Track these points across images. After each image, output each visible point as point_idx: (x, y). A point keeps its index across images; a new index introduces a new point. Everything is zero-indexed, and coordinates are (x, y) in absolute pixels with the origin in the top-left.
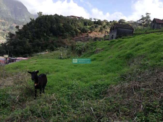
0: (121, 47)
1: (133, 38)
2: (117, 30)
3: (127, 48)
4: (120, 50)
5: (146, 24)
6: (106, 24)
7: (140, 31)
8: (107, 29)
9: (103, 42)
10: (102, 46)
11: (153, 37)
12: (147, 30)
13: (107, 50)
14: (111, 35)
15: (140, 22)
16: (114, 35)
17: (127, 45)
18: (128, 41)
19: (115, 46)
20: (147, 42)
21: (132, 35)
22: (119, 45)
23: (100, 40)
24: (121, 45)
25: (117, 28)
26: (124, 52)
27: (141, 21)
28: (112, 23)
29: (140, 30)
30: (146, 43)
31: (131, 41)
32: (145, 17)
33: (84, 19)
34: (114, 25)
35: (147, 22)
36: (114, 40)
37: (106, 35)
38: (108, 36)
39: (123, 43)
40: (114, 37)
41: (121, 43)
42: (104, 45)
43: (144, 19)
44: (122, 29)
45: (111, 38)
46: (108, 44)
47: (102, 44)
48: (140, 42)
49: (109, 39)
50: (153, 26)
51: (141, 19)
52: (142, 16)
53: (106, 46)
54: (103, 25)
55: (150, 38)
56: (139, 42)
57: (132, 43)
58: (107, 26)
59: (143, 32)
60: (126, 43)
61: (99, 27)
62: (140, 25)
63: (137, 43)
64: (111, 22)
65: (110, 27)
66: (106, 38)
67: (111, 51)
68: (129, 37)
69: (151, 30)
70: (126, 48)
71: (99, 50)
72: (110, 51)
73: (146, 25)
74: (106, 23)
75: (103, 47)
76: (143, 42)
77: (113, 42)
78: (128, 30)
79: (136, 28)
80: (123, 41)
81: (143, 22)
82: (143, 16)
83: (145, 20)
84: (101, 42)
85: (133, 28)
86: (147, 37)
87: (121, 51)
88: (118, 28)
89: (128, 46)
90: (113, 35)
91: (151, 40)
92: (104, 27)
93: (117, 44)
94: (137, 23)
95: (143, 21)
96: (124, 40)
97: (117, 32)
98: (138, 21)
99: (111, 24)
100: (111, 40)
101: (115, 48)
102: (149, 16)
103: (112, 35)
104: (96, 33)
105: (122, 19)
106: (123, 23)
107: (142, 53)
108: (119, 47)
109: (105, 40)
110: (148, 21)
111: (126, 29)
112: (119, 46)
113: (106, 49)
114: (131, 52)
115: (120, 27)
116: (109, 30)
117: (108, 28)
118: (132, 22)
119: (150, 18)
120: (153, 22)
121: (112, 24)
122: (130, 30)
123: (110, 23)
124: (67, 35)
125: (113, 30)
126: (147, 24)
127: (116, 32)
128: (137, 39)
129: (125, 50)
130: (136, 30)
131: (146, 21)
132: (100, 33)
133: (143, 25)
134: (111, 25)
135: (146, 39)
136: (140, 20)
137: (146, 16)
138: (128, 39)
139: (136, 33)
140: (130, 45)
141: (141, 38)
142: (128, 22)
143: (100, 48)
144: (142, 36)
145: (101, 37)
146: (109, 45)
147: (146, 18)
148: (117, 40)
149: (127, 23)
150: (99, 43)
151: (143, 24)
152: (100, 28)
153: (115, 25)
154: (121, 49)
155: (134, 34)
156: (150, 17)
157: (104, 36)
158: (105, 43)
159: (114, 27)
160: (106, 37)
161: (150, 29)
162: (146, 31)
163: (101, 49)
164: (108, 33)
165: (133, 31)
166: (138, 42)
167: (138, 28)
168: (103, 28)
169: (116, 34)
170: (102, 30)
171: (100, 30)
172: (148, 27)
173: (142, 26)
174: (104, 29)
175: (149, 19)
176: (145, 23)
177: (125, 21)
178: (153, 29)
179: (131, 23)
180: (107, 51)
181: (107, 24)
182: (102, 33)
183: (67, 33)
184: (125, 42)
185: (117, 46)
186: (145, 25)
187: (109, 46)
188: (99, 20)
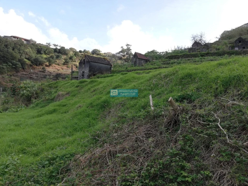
0: (94, 91)
1: (110, 78)
2: (90, 65)
3: (102, 92)
4: (93, 96)
5: (127, 58)
6: (74, 55)
7: (119, 68)
8: (75, 62)
9: (69, 81)
10: (67, 88)
11: (134, 77)
12: (128, 66)
13: (74, 96)
14: (82, 72)
15: (119, 55)
16: (85, 72)
17: (102, 88)
18: (104, 82)
19: (86, 88)
20: (127, 85)
21: (111, 73)
22: (92, 88)
23: (63, 78)
24: (95, 88)
25: (89, 62)
26: (98, 99)
27: (120, 53)
28: (83, 53)
29: (120, 66)
30: (125, 86)
31: (107, 82)
32: (125, 50)
33: (38, 44)
34: (84, 57)
35: (128, 56)
36: (85, 79)
37: (73, 70)
38: (77, 72)
39: (99, 84)
40: (86, 75)
41: (94, 84)
42: (70, 87)
43: (124, 52)
44: (96, 64)
45: (82, 76)
46: (76, 85)
47: (67, 85)
48: (119, 85)
49: (78, 77)
50: (135, 62)
51: (121, 52)
52: (122, 47)
53: (73, 89)
54: (69, 55)
55: (130, 79)
56: (117, 84)
57: (108, 85)
58: (76, 58)
59: (124, 69)
60: (101, 85)
61: (63, 57)
62: (120, 59)
63: (114, 85)
64: (80, 51)
65: (79, 59)
66: (74, 75)
67: (80, 97)
68: (106, 75)
69: (133, 66)
70: (101, 92)
71: (63, 95)
72: (79, 96)
73: (127, 60)
74: (74, 52)
75: (69, 90)
76: (122, 84)
77: (83, 83)
78: (104, 65)
79: (115, 63)
80: (97, 81)
81: (124, 56)
82: (123, 47)
83: (125, 53)
84: (66, 82)
85: (110, 64)
86: (127, 78)
87: (95, 97)
88: (91, 63)
89: (104, 90)
90: (83, 72)
91: (131, 81)
92: (71, 58)
93: (89, 86)
94: (117, 56)
95: (123, 54)
96: (99, 80)
97: (89, 68)
98: (117, 53)
99: (81, 55)
100: (81, 80)
101: (87, 91)
102: (130, 48)
103: (83, 71)
104: (59, 66)
105: (97, 50)
106: (98, 54)
107: (120, 100)
108: (91, 91)
109: (72, 80)
110: (129, 55)
111: (101, 64)
112: (92, 89)
113: (73, 94)
114: (107, 98)
115: (93, 61)
116: (78, 64)
117: (76, 61)
118: (110, 54)
119: (131, 51)
120: (135, 57)
121: (82, 55)
122: (107, 66)
123: (80, 54)
124: (3, 68)
125: (84, 64)
126: (128, 58)
127: (88, 68)
128: (115, 80)
129: (100, 96)
130: (115, 66)
131: (127, 54)
132: (65, 67)
133: (124, 59)
134: (81, 57)
135: (125, 80)
136: (120, 52)
137: (126, 48)
138: (104, 79)
139: (115, 69)
140: (106, 88)
141: (119, 79)
142: (105, 53)
143: (64, 92)
144: (121, 76)
145: (67, 73)
146: (77, 87)
147: (127, 50)
148: (89, 80)
149: (104, 55)
150: (63, 83)
151: (123, 58)
152: (65, 59)
153: (86, 58)
154: (94, 93)
155: (112, 71)
156: (131, 50)
157: (71, 72)
158: (71, 84)
159: (84, 60)
160: (74, 74)
161: (131, 66)
162: (127, 68)
163: (66, 93)
164: (77, 67)
165: (111, 68)
166: (116, 84)
167: (117, 64)
168: (69, 59)
169: (88, 70)
170: (68, 62)
171: (64, 62)
172: (129, 62)
173: (122, 60)
174: (72, 61)
175: (129, 52)
176: (125, 57)
177: (101, 52)
178: (135, 66)
179: (108, 56)
180: (75, 97)
181: (75, 55)
182: (67, 67)
183: (4, 65)
184: (101, 83)
185: (89, 89)
186: (125, 59)
187: (78, 88)
188: (63, 48)
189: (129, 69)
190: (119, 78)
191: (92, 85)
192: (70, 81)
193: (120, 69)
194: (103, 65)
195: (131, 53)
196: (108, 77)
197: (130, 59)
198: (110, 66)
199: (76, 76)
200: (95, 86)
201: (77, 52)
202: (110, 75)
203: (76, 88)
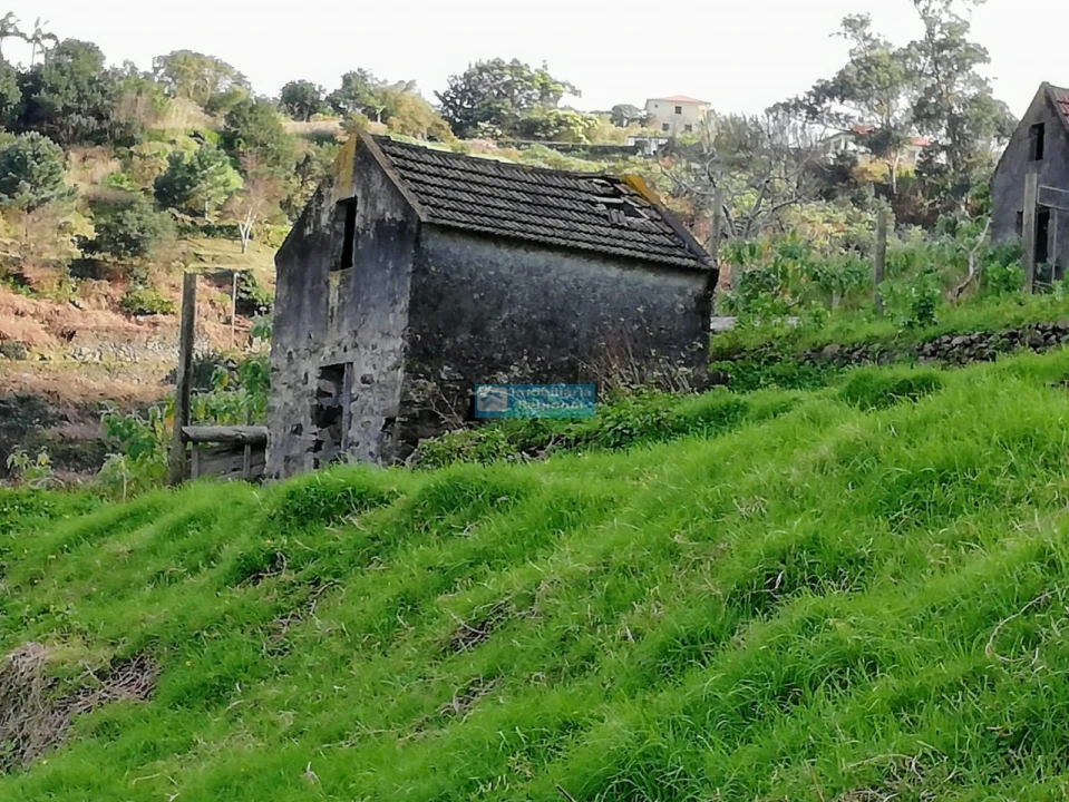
0: (479, 629)
1: (695, 451)
2: (421, 270)
3: (586, 641)
4: (468, 695)
5: (926, 166)
6: (212, 140)
7: (817, 304)
8: (232, 232)
9: (143, 500)
10: (120, 593)
11: (1028, 441)
12: (946, 283)
13: (214, 693)
14: (311, 367)
15: (817, 130)
16: (363, 368)
17: (582, 585)
18: (605, 507)
19: (372, 591)
20: (929, 543)
21: (701, 386)
22: (448, 585)
23: (68, 457)
24: (491, 584)
25: (404, 234)
26: (538, 745)
27: (835, 106)
28: (328, 123)
29: (825, 284)
30: (912, 563)
31: (654, 511)
32: (903, 56)
34: (346, 173)
35: (941, 136)
36: (360, 469)
37: (201, 348)
38: (258, 377)
39: (536, 542)
40: (368, 412)
41: (476, 536)
42: (157, 578)
43: (888, 90)
44: (505, 257)
45: (311, 432)
46: (231, 553)
47: (119, 545)
48: (814, 543)
49: (259, 444)
50: (1043, 217)
51: (842, 88)
52: (854, 25)
53: (198, 597)
54: (149, 148)
55: (970, 464)
56: (799, 526)
57: (673, 553)
58: (236, 181)
59: (881, 328)
60: (570, 557)
61: (69, 179)
62: (835, 180)
63: (757, 547)
64: (299, 100)
65: (286, 205)
66: (213, 413)
67: (287, 719)
68: (632, 409)
69: (1008, 284)
70: (574, 654)
71: (63, 691)
72: (277, 705)
73: (933, 191)
74: (211, 107)
75: (147, 612)
76: (868, 537)
77: (328, 516)
78: (613, 271)
79: (762, 240)
80: (519, 493)
81: (882, 142)
82: (864, 23)
83: (903, 103)
84: (108, 510)
85: (695, 253)
86: (932, 450)
87: (486, 719)
88: (433, 243)
89: (611, 619)
90: (335, 372)
91: (996, 498)
92: (173, 190)
93: (412, 562)
94: (779, 152)
95: (875, 121)
96: (547, 475)
97: (413, 310)
98: (790, 107)
99: (303, 148)
100: (307, 478)
101: (381, 636)
102: (965, 27)
103: (326, 357)
104: (22, 300)
105: (516, 67)
106: (530, 130)
107: (846, 766)
108: (442, 633)
109: (179, 476)
110: (955, 122)
111: (570, 264)
112: (453, 609)
113: (192, 670)
114: (654, 739)
115: (461, 220)
116: (260, 262)
117: (247, 224)
118: (694, 116)
119: (978, 69)
120: (1038, 153)
121: (321, 138)
122: (651, 279)
123: (290, 126)
125: (346, 262)
126: (940, 171)
127: (398, 319)
128: (764, 471)
129: (557, 701)
130: (756, 284)
131: (923, 114)
132: (94, 311)
133: (882, 189)
134: (303, 167)
135: (907, 483)
136: (824, 91)
137: (919, 34)
138: (611, 460)
139: (755, 332)
140: (639, 596)
141: (821, 466)
142: (618, 115)
143: (75, 647)
144: (853, 425)
145: (124, 386)
146: (249, 571)
147: (925, 63)
148: (408, 482)
149: (607, 134)
150: (68, 526)
151: (872, 167)
152: (95, 205)
153: (377, 184)
154: (473, 662)
155: (723, 355)
156: (980, 54)
157: (171, 378)
158: (178, 530)
159: (348, 206)
160: (215, 398)
161: (982, 274)
162: (924, 310)
163: (104, 654)
164: (247, 307)
165: (703, 307)
166: (776, 535)
167: (790, 254)
168: (146, 202)
169: (398, 343)
170: (134, 246)
171: (87, 245)
172: (952, 229)
173: (859, 201)
174: (183, 231)
175: (962, 88)
176: (904, 162)
177: (566, 100)
178: (1042, 280)
179: (669, 149)
180: (216, 719)
181: (228, 142)
182: (128, 308)
184: (565, 516)
185: (409, 604)
186: (902, 180)
187: (262, 595)
188: (75, 55)
189: (959, 315)
190: (825, 448)
191: (443, 554)
192: (162, 494)
193: (835, 325)
194: (594, 269)
195: (982, 103)
196: (659, 430)
197: (963, 188)
198: (698, 286)
199: (245, 430)
200: (483, 559)
201: (257, 108)
202: (694, 403)
203: (239, 594)
